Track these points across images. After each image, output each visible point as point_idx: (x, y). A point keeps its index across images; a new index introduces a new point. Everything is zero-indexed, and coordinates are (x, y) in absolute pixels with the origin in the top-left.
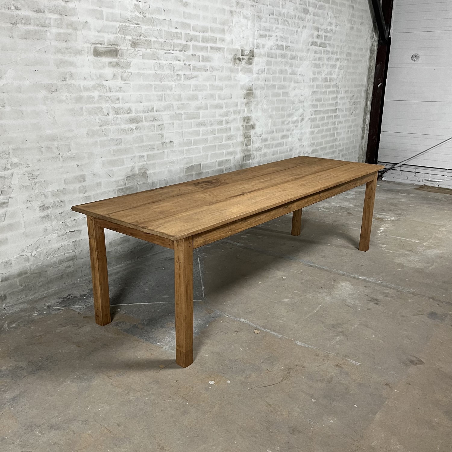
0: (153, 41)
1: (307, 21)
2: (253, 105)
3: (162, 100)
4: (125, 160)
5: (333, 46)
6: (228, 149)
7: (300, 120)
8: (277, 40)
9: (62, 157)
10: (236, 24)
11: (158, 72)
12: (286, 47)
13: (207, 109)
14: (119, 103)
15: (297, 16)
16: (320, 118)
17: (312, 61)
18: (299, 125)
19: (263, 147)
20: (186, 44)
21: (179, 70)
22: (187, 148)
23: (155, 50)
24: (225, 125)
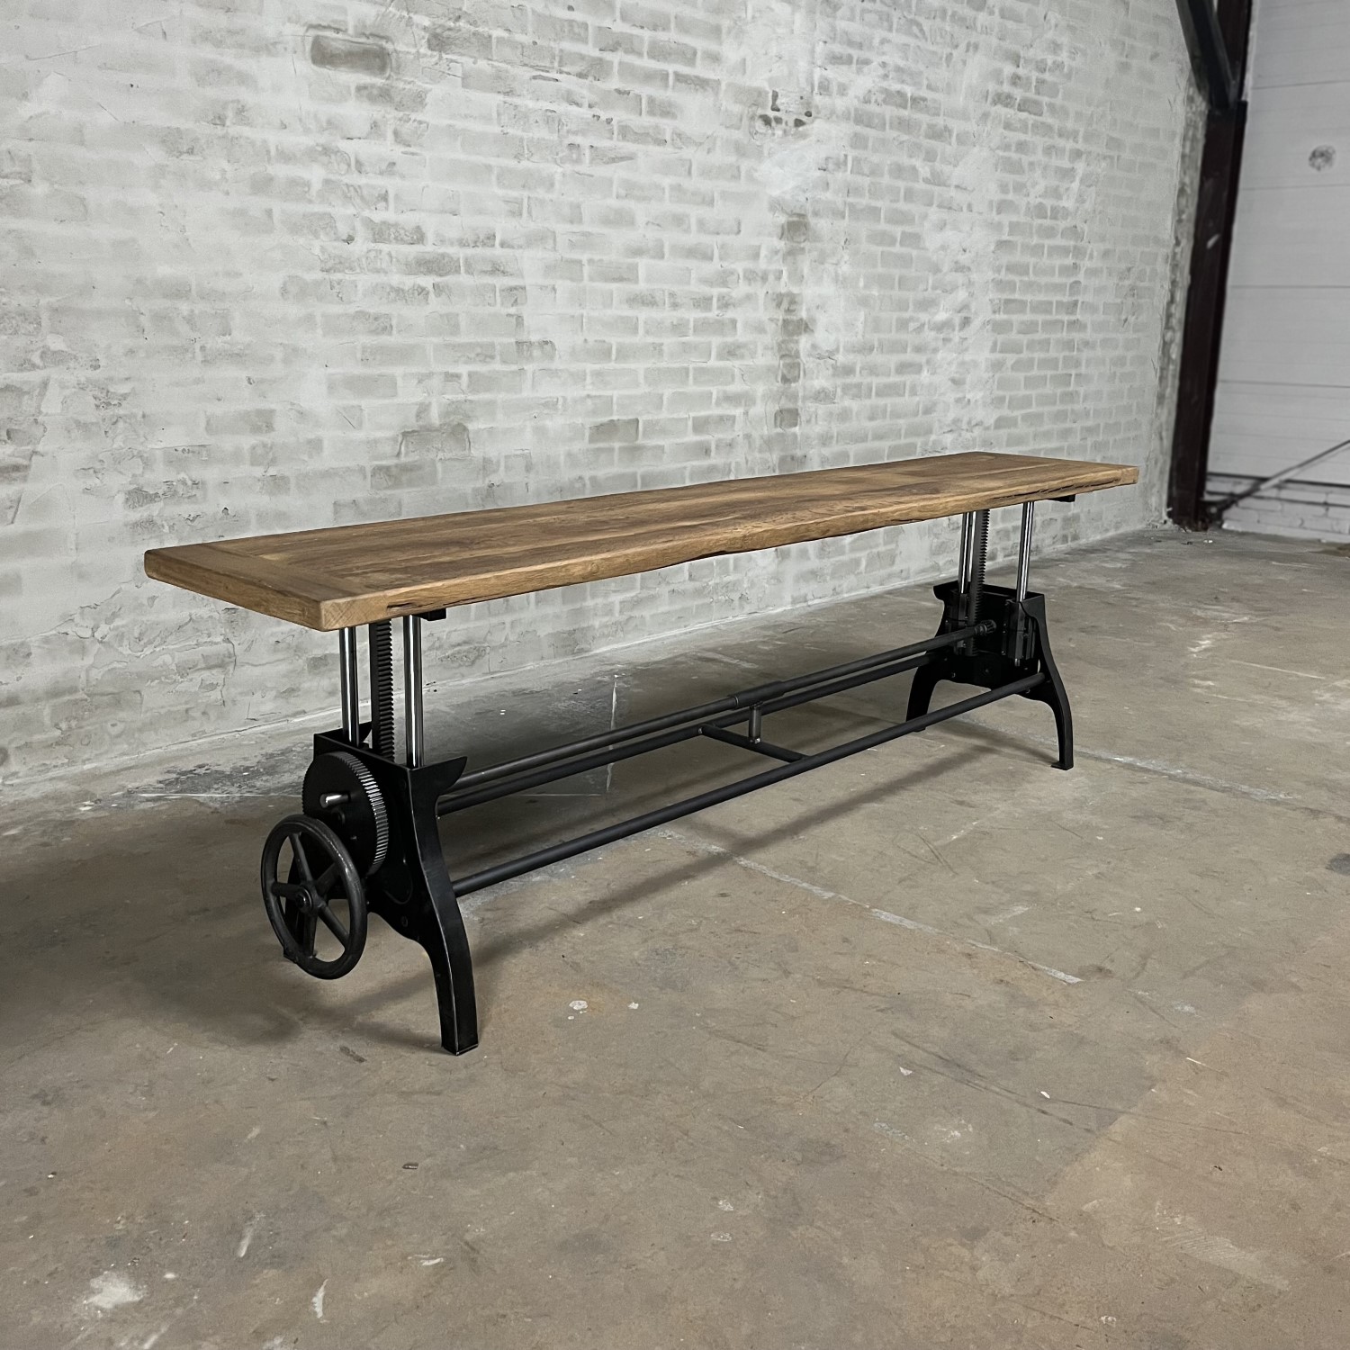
0: (497, 38)
1: (979, 29)
2: (808, 263)
3: (521, 214)
4: (400, 382)
5: (1064, 112)
6: (727, 384)
7: (957, 320)
8: (886, 76)
9: (202, 348)
10: (757, 15)
11: (511, 131)
12: (915, 100)
13: (662, 257)
14: (387, 209)
15: (950, 13)
16: (1022, 323)
17: (998, 151)
18: (956, 336)
19: (839, 390)
20: (601, 59)
21: (576, 133)
22: (597, 367)
23: (503, 65)
24: (717, 313)
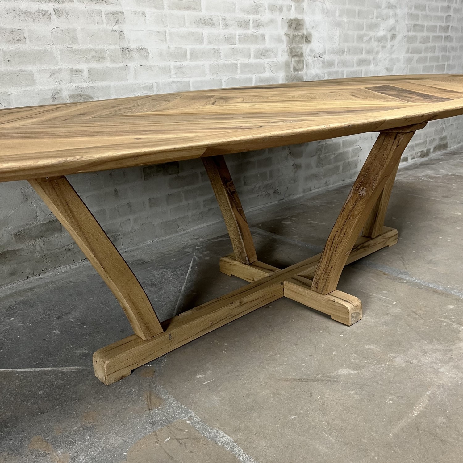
6: (261, 73)
7: (389, 36)
16: (422, 37)
18: (389, 45)
19: (326, 75)
22: (178, 64)
24: (253, 31)
